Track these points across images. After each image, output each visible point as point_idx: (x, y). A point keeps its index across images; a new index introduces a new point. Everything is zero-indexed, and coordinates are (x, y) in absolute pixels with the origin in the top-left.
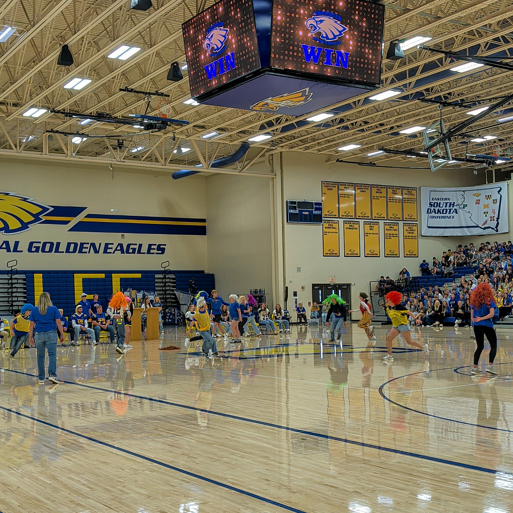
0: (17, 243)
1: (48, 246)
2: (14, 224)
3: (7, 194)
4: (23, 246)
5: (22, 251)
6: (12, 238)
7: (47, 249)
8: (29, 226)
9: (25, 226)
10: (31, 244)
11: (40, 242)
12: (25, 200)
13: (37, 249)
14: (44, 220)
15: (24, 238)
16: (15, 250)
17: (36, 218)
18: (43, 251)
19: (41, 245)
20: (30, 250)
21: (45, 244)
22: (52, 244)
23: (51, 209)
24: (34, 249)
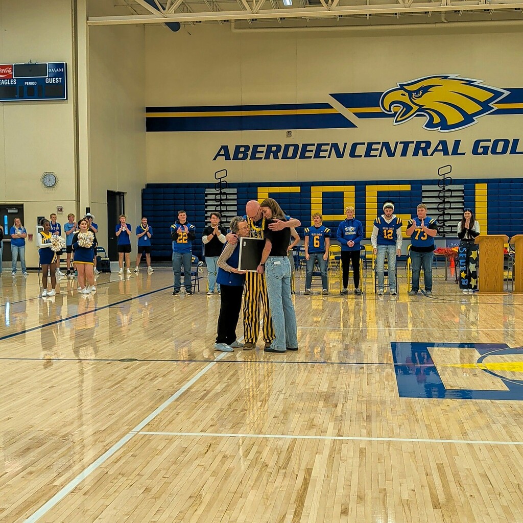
0: (457, 143)
1: (501, 144)
2: (453, 117)
3: (446, 78)
4: (466, 147)
5: (464, 154)
6: (450, 137)
7: (499, 149)
8: (474, 118)
9: (468, 119)
10: (477, 143)
11: (489, 141)
12: (469, 83)
13: (486, 149)
14: (496, 108)
15: (467, 136)
16: (455, 152)
17: (485, 107)
18: (494, 152)
19: (490, 144)
20: (475, 152)
21: (496, 142)
22: (506, 142)
23: (507, 93)
24: (480, 150)
